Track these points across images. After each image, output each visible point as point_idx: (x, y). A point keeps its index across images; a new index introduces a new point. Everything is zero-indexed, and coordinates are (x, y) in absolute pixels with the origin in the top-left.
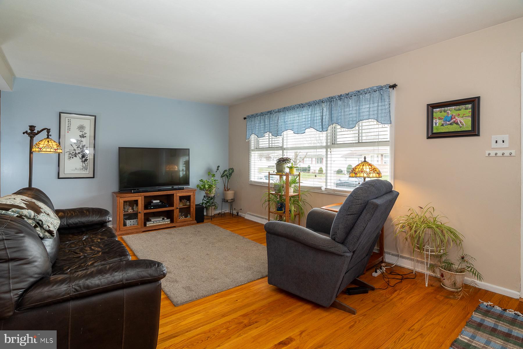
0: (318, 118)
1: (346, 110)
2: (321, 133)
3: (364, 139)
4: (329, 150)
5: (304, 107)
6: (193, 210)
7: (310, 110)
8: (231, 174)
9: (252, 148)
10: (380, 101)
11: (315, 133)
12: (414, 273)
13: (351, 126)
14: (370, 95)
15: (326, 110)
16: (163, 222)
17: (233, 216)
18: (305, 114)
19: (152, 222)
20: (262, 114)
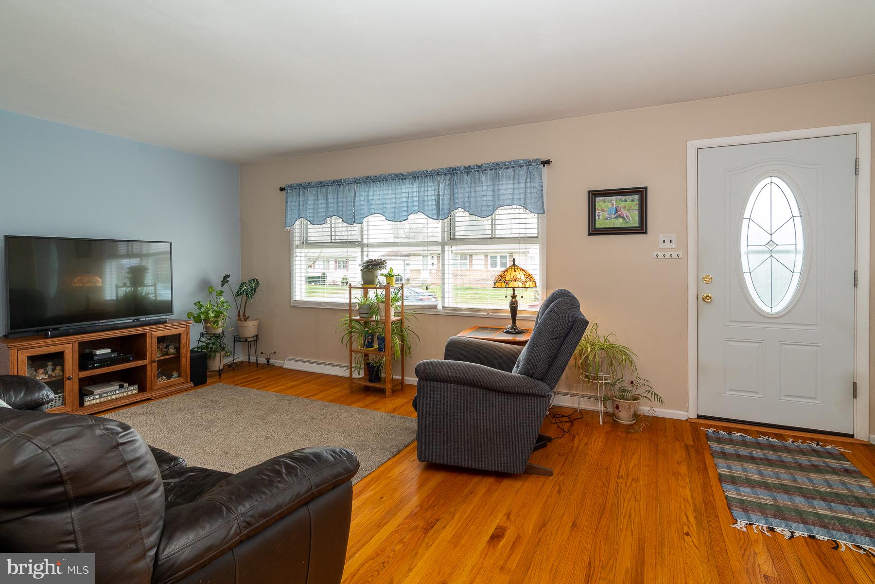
0: (430, 198)
1: (478, 189)
2: (435, 221)
3: (499, 233)
4: (447, 248)
5: (405, 179)
6: (185, 361)
7: (415, 185)
8: (254, 290)
9: (297, 243)
10: (529, 180)
11: (425, 221)
12: (578, 412)
13: (485, 213)
14: (514, 171)
15: (445, 187)
16: (122, 392)
17: (257, 367)
18: (408, 191)
19: (98, 396)
20: (321, 185)
